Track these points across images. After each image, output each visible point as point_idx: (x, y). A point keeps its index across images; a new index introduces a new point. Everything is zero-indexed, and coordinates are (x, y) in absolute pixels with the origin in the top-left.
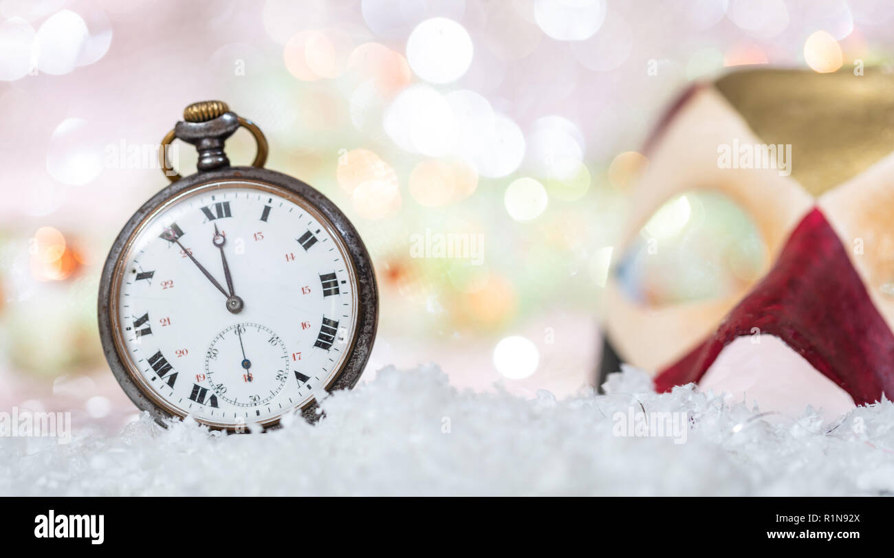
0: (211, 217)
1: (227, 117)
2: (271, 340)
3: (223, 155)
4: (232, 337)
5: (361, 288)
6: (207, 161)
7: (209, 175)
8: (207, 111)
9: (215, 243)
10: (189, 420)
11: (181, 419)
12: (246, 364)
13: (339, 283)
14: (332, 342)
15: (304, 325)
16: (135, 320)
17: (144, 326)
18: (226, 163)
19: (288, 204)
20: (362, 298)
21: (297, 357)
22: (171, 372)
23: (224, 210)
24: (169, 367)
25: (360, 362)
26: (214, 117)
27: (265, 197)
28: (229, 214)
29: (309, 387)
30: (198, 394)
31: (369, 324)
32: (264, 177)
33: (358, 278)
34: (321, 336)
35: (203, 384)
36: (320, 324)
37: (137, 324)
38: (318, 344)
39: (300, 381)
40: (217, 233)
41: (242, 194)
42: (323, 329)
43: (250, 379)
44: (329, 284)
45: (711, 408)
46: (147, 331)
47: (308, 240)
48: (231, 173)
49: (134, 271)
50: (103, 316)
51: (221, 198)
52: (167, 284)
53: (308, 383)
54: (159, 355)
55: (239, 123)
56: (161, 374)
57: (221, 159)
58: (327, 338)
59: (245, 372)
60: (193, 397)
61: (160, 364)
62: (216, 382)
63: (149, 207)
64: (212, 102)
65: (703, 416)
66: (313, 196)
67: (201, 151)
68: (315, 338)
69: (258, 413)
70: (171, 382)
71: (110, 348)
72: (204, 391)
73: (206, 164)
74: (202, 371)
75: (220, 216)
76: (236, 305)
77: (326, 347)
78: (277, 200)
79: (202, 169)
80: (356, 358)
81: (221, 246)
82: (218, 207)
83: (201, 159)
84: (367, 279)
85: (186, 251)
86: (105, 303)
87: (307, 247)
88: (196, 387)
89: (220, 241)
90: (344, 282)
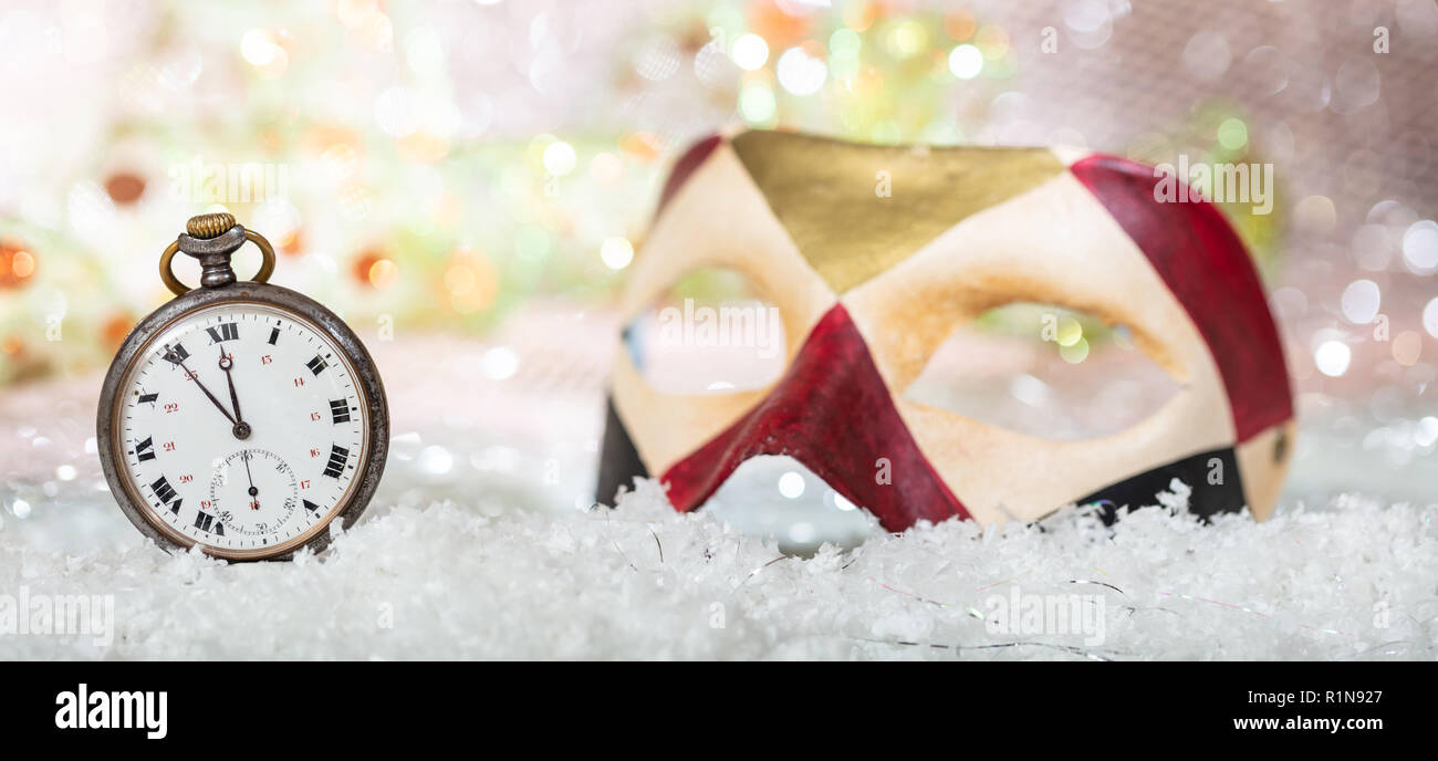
0: (217, 339)
1: (234, 231)
2: (279, 468)
3: (230, 271)
4: (238, 463)
5: (372, 415)
6: (213, 278)
7: (215, 294)
8: (213, 226)
9: (221, 366)
10: (196, 550)
11: (188, 551)
12: (253, 491)
13: (350, 410)
14: (341, 470)
15: (313, 453)
16: (138, 444)
17: (147, 451)
18: (233, 279)
19: (297, 328)
20: (373, 427)
21: (306, 485)
22: (175, 498)
23: (231, 332)
24: (173, 493)
25: (370, 489)
26: (221, 234)
27: (273, 321)
28: (236, 336)
29: (318, 516)
30: (203, 521)
31: (380, 452)
32: (273, 298)
33: (369, 406)
34: (330, 464)
35: (208, 511)
36: (330, 451)
37: (139, 448)
38: (327, 472)
39: (309, 510)
40: (224, 357)
41: (250, 317)
42: (333, 457)
43: (257, 507)
44: (340, 412)
45: (727, 542)
46: (151, 456)
47: (316, 366)
48: (238, 293)
49: (137, 393)
50: (104, 438)
51: (227, 320)
52: (171, 407)
53: (316, 512)
54: (163, 480)
55: (245, 236)
56: (165, 500)
57: (227, 276)
58: (337, 466)
59: (252, 499)
60: (198, 524)
61: (163, 489)
62: (222, 509)
63: (152, 327)
64: (219, 216)
65: (719, 550)
66: (323, 319)
67: (206, 268)
68: (324, 466)
69: (265, 541)
70: (176, 508)
71: (112, 471)
72: (210, 518)
73: (212, 281)
74: (207, 498)
75: (227, 338)
76: (242, 431)
77: (336, 475)
78: (285, 323)
79: (207, 287)
80: (367, 486)
81: (227, 370)
82: (225, 327)
83: (205, 276)
84: (379, 405)
85: (191, 375)
86: (106, 425)
87: (316, 372)
88: (201, 515)
89: (226, 364)
90: (354, 409)
